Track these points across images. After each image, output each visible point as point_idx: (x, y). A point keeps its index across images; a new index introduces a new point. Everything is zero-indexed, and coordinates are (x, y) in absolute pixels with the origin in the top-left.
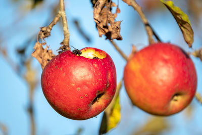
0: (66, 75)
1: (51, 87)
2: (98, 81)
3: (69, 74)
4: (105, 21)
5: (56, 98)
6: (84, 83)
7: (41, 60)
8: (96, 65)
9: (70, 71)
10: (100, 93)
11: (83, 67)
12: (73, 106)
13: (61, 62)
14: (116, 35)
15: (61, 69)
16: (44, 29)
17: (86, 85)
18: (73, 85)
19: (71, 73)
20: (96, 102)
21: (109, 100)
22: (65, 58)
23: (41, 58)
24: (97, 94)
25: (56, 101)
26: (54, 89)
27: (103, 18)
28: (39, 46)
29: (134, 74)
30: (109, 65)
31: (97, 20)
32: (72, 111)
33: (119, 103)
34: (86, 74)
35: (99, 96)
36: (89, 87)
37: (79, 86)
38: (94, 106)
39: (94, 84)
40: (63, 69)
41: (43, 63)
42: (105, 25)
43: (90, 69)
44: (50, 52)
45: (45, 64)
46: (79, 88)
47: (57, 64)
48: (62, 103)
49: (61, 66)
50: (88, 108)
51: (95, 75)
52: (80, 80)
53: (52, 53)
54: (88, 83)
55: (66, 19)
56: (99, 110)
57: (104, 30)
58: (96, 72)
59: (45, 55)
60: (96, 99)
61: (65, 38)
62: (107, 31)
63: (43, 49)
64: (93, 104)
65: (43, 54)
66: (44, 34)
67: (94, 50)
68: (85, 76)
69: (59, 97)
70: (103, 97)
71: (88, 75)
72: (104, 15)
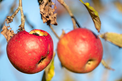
0: (22, 45)
1: (13, 53)
2: (42, 50)
3: (24, 45)
4: (47, 13)
5: (16, 60)
6: (34, 51)
7: (6, 36)
8: (41, 40)
9: (25, 43)
10: (43, 57)
11: (33, 41)
12: (26, 65)
13: (19, 37)
14: (54, 22)
15: (19, 42)
16: (9, 17)
17: (35, 52)
18: (27, 52)
19: (25, 44)
20: (41, 63)
21: (48, 62)
22: (22, 35)
23: (7, 35)
24: (41, 58)
25: (15, 61)
26: (15, 54)
27: (46, 12)
28: (5, 28)
29: (64, 47)
30: (49, 40)
31: (42, 13)
32: (26, 68)
33: (53, 65)
34: (35, 45)
35: (43, 59)
36: (36, 53)
37: (31, 52)
38: (39, 65)
39: (39, 52)
40: (20, 42)
41: (8, 38)
42: (47, 16)
43: (37, 42)
44: (12, 31)
45: (9, 39)
46: (30, 54)
47: (17, 38)
48: (19, 63)
49: (19, 40)
50: (36, 66)
51: (40, 46)
52: (31, 49)
53: (13, 32)
54: (36, 51)
55: (23, 12)
56: (42, 68)
57: (46, 19)
58: (41, 44)
59: (9, 34)
60: (41, 61)
61: (22, 23)
62: (48, 19)
63: (8, 30)
64: (38, 64)
65: (8, 33)
66: (9, 21)
67: (40, 31)
68: (34, 47)
69: (18, 59)
70: (45, 60)
71: (36, 46)
72: (46, 10)
